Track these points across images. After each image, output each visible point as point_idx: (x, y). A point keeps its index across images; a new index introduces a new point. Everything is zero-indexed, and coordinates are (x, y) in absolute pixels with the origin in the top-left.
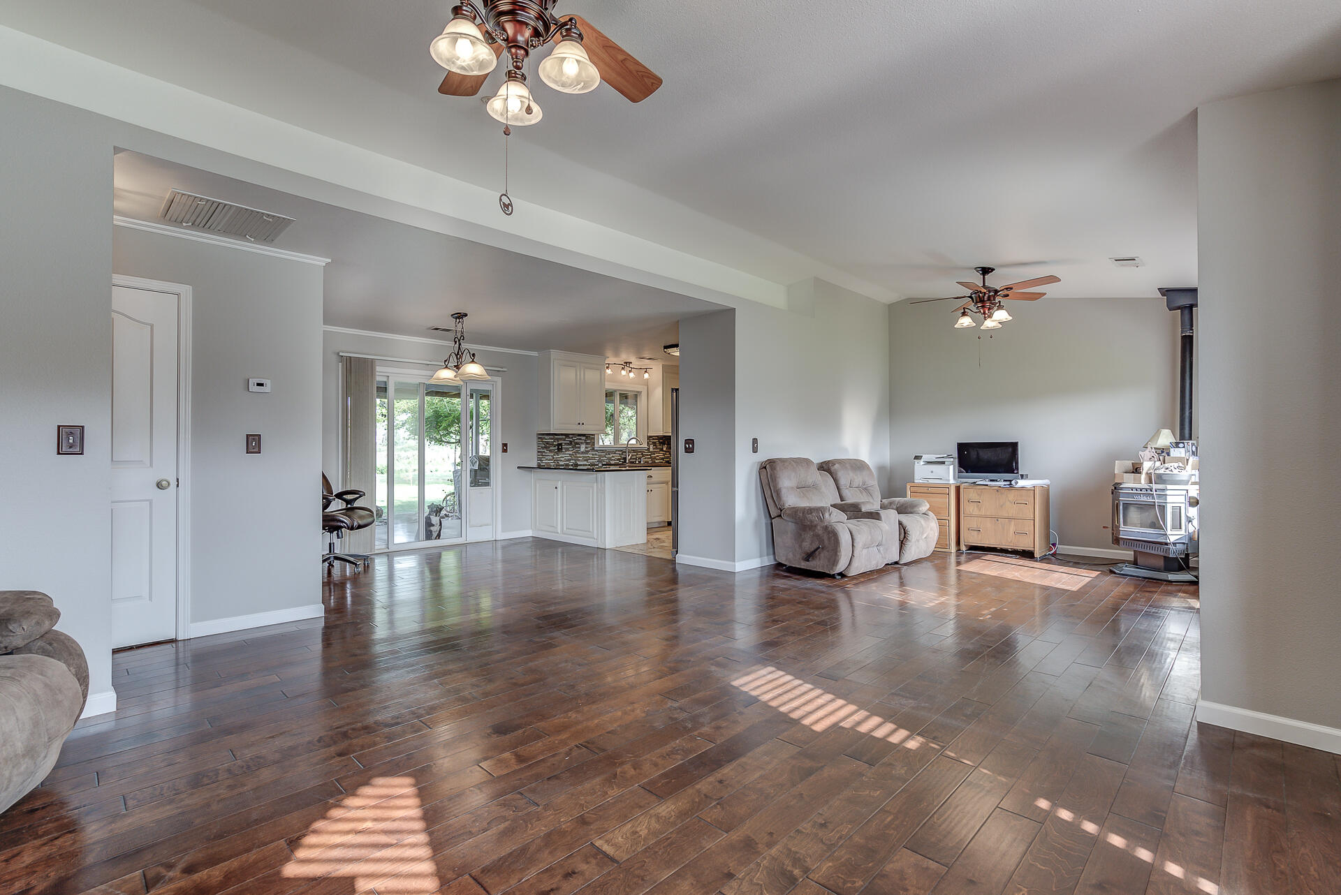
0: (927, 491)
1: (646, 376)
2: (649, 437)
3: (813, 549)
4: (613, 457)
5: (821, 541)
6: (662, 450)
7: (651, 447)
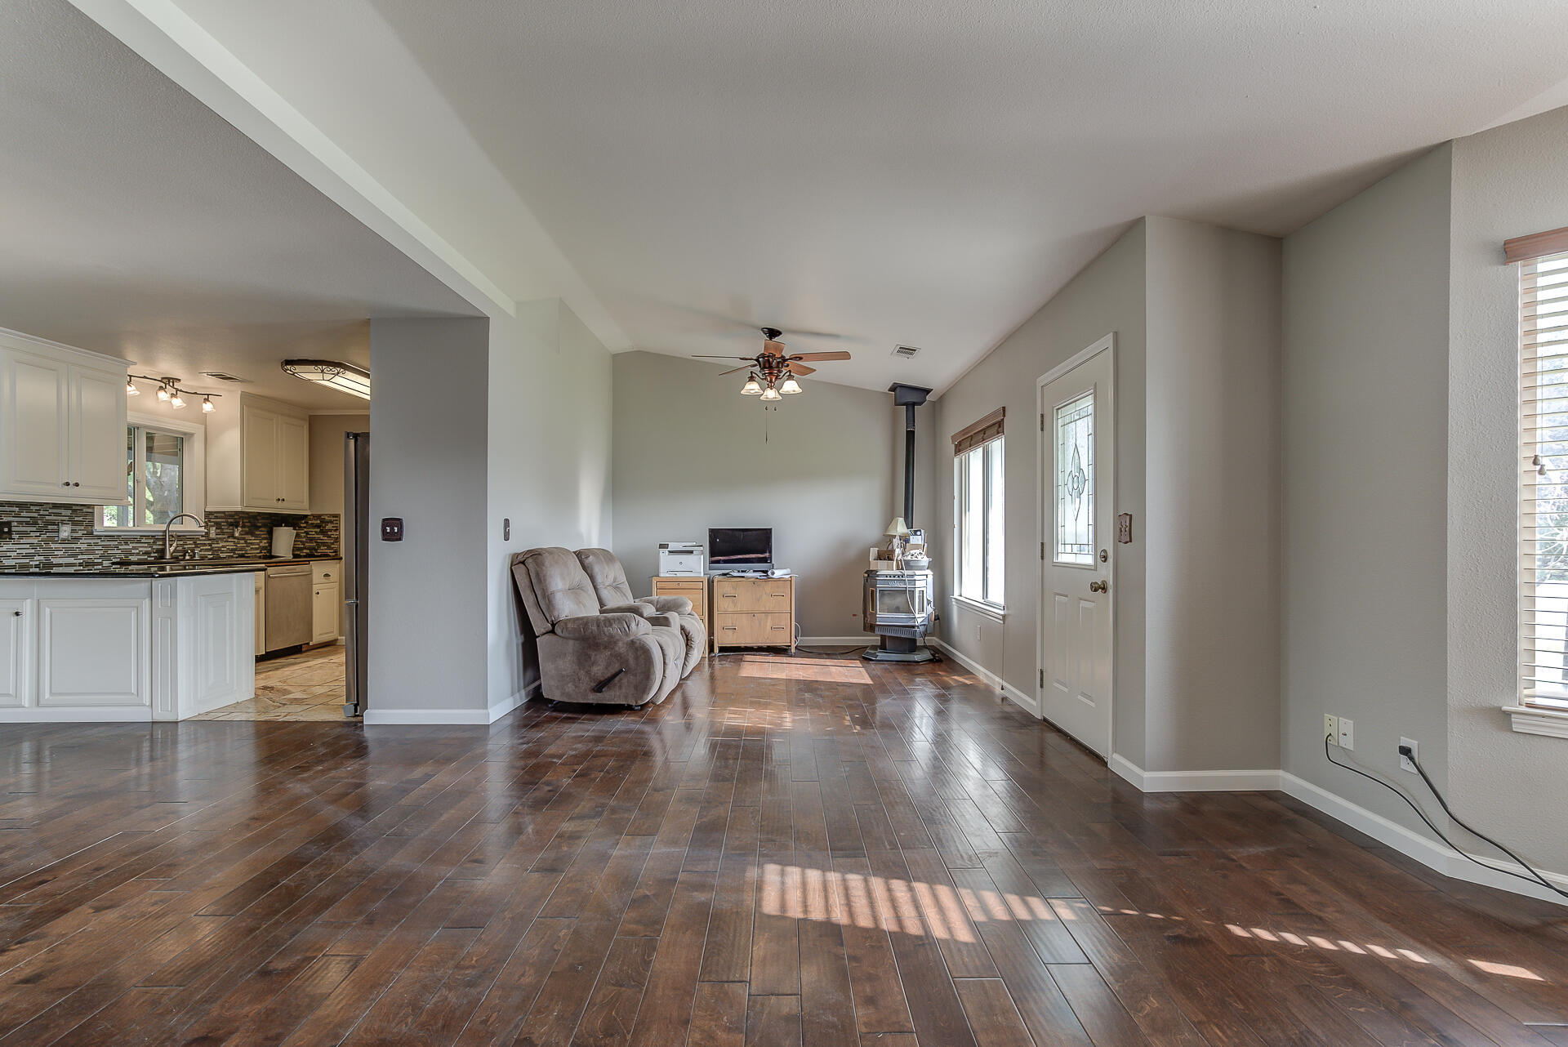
0: (677, 587)
1: (207, 407)
2: (208, 514)
3: (609, 675)
4: (134, 548)
5: (625, 662)
6: (233, 536)
7: (213, 531)
